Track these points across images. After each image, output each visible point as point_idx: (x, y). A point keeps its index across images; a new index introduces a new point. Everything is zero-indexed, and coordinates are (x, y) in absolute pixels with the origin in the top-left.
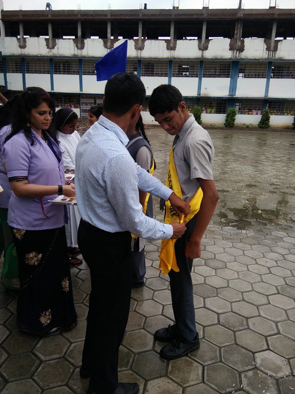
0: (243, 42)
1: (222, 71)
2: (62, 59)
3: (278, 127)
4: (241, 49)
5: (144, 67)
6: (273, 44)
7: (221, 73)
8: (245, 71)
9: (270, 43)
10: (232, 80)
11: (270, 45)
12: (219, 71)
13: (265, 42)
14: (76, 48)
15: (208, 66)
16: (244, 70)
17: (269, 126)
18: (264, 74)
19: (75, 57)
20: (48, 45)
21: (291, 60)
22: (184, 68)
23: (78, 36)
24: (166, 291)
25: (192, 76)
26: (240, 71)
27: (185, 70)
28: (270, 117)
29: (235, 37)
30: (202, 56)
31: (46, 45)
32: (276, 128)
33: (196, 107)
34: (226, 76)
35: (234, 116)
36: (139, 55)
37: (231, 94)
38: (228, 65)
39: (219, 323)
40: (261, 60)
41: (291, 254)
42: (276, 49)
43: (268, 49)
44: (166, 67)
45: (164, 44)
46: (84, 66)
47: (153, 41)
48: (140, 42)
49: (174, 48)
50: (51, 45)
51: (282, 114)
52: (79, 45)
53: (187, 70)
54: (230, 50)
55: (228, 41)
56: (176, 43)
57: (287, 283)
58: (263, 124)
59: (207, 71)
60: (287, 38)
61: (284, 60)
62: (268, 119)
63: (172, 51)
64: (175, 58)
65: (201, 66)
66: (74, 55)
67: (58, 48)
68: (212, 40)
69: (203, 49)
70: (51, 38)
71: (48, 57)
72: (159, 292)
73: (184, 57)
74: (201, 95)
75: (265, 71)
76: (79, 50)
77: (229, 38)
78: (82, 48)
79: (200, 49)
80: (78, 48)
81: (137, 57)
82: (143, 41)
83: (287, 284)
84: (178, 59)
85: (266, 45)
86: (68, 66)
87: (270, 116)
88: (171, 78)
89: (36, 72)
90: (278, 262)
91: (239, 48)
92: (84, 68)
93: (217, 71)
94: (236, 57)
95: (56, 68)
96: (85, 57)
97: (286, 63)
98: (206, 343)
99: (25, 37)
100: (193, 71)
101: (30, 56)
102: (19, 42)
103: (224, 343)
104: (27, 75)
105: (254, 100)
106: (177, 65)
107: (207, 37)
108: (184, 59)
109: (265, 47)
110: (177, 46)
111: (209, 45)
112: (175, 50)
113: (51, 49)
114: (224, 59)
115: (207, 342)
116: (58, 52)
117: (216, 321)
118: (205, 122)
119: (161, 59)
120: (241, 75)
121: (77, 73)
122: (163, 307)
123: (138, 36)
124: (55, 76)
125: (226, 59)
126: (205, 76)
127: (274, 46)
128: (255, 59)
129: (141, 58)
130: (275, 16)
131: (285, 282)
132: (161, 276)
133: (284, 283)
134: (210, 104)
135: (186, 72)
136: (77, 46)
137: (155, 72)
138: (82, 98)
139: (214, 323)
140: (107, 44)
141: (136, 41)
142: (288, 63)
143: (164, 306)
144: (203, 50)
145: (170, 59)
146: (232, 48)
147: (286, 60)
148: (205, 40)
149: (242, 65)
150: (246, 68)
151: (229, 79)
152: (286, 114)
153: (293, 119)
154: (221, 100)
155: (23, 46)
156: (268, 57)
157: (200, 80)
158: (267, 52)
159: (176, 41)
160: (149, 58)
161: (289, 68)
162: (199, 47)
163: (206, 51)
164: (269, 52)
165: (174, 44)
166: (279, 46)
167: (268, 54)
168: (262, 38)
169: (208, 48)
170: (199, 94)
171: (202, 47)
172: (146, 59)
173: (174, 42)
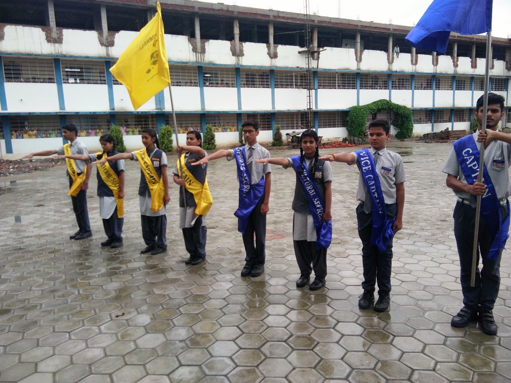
6: (199, 45)
8: (172, 77)
9: (196, 42)
11: (196, 45)
13: (189, 40)
17: (216, 146)
18: (196, 81)
21: (225, 65)
28: (214, 135)
35: (170, 137)
37: (159, 107)
40: (188, 64)
42: (203, 51)
43: (195, 50)
44: (51, 69)
45: (42, 34)
47: (20, 28)
49: (59, 40)
51: (224, 130)
56: (61, 33)
58: (209, 144)
61: (214, 64)
62: (213, 137)
63: (57, 45)
64: (65, 56)
69: (107, 44)
73: (80, 55)
74: (116, 110)
75: (195, 78)
79: (102, 44)
82: (0, 28)
84: (71, 56)
85: (192, 45)
87: (215, 133)
88: (61, 84)
97: (218, 68)
105: (193, 114)
106: (69, 66)
108: (81, 57)
109: (191, 48)
110: (64, 38)
111: (115, 40)
112: (62, 43)
118: (129, 148)
119: (40, 55)
127: (201, 46)
128: (181, 62)
129: (1, 52)
130: (196, 10)
142: (220, 68)
144: (107, 46)
145: (57, 56)
147: (218, 65)
148: (108, 33)
152: (229, 130)
153: (238, 135)
156: (196, 61)
157: (110, 88)
158: (195, 53)
159: (62, 30)
160: (16, 54)
161: (217, 74)
162: (100, 41)
163: (113, 48)
164: (196, 54)
165: (57, 34)
166: (206, 47)
167: (196, 57)
168: (185, 36)
169: (114, 43)
170: (112, 108)
171: (105, 41)
172: (11, 54)
173: (58, 32)
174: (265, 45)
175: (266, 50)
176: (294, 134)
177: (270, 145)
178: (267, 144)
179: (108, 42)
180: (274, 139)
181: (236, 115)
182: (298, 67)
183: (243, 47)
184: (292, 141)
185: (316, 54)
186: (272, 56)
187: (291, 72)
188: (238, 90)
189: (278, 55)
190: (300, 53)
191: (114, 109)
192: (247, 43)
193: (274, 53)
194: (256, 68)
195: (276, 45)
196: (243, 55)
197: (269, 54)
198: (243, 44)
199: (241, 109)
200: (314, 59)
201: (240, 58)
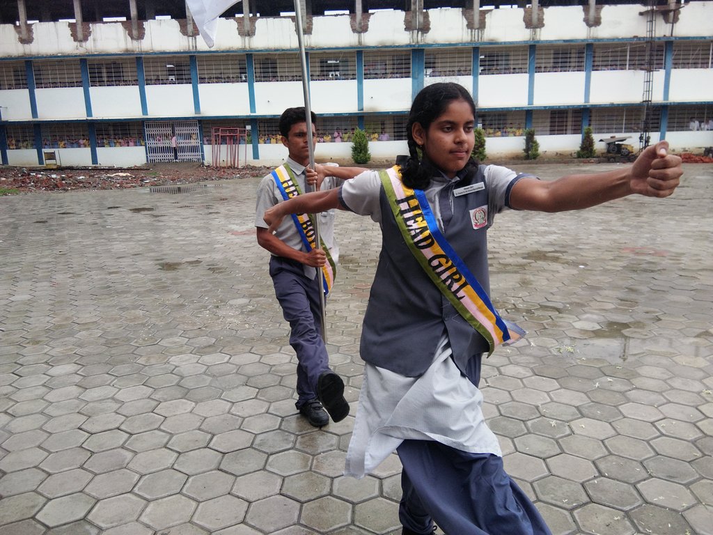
0: (426, 16)
1: (395, 66)
2: (105, 60)
3: (501, 158)
4: (425, 28)
5: (258, 66)
6: (477, 18)
7: (395, 71)
8: (436, 65)
9: (473, 15)
10: (416, 81)
11: (473, 19)
12: (391, 67)
13: (464, 13)
14: (129, 38)
15: (371, 59)
16: (434, 63)
17: (485, 156)
18: (468, 68)
19: (130, 54)
20: (74, 35)
21: (510, 43)
22: (330, 66)
23: (132, 15)
24: (291, 451)
25: (346, 77)
26: (428, 65)
27: (333, 68)
28: (485, 141)
29: (413, 7)
30: (360, 42)
31: (72, 35)
32: (498, 159)
33: (358, 131)
34: (404, 75)
36: (247, 46)
38: (405, 55)
39: (381, 495)
40: (460, 46)
41: (511, 363)
42: (482, 25)
43: (470, 26)
44: (298, 64)
45: (290, 24)
46: (147, 69)
47: (271, 20)
48: (247, 22)
49: (309, 31)
50: (80, 35)
51: (505, 134)
52: (135, 33)
53: (336, 68)
54: (406, 29)
55: (401, 15)
56: (311, 21)
57: (502, 412)
59: (371, 68)
60: (501, 7)
61: (497, 43)
62: (482, 144)
63: (307, 36)
64: (313, 49)
65: (360, 60)
66: (127, 50)
67: (94, 40)
68: (373, 14)
69: (360, 30)
70: (80, 22)
71: (76, 56)
72: (277, 455)
73: (329, 46)
74: (365, 110)
75: (468, 64)
76: (135, 42)
77: (403, 9)
78: (141, 36)
79: (354, 30)
80: (132, 38)
81: (244, 50)
82: (253, 20)
83: (501, 415)
84: (319, 49)
85: (467, 19)
86: (116, 70)
87: (486, 139)
88: (308, 82)
89: (55, 85)
90: (488, 380)
91: (421, 27)
92: (148, 74)
93: (388, 67)
94: (418, 42)
95: (93, 75)
96: (147, 53)
97: (502, 48)
98: (357, 532)
99: (29, 22)
100: (346, 68)
101: (42, 57)
102: (19, 32)
103: (389, 527)
104: (38, 92)
106: (318, 60)
107: (365, 10)
108: (329, 49)
109: (465, 22)
110: (314, 27)
111: (369, 23)
112: (311, 33)
113: (81, 41)
114: (397, 47)
115: (358, 529)
116: (95, 46)
117: (376, 492)
118: (376, 157)
119: (287, 50)
120: (429, 71)
121: (135, 82)
122: (283, 480)
123: (242, 13)
124: (92, 90)
125: (402, 46)
126: (368, 76)
127: (480, 20)
128: (450, 45)
129: (251, 50)
131: (499, 411)
132: (282, 428)
133: (498, 414)
134: (383, 124)
135: (335, 71)
136: (131, 35)
137: (279, 74)
138: (148, 126)
139: (374, 495)
140: (186, 29)
141: (240, 21)
142: (506, 47)
143: (284, 478)
144: (359, 32)
146: (409, 28)
147: (501, 43)
148: (362, 16)
149: (430, 54)
150: (436, 61)
151: (410, 80)
152: (511, 134)
153: (524, 141)
154: (400, 116)
155: (27, 40)
156: (471, 40)
157: (360, 83)
158: (470, 30)
159: (312, 18)
160: (266, 50)
161: (508, 56)
162: (352, 27)
163: (366, 34)
164: (472, 32)
165: (307, 23)
166: (487, 20)
167: (472, 35)
168: (458, 9)
169: (368, 28)
170: (360, 108)
171: (357, 27)
172: (261, 51)
173: (308, 21)
174: (580, 7)
175: (582, 15)
176: (613, 140)
177: (575, 155)
178: (571, 155)
179: (361, 28)
180: (580, 147)
181: (524, 113)
182: (635, 37)
183: (543, 13)
184: (609, 151)
185: (671, 14)
186: (591, 23)
187: (625, 45)
188: (530, 77)
189: (602, 20)
190: (641, 14)
191: (362, 110)
192: (551, 8)
193: (595, 18)
194: (562, 43)
195: (599, 6)
196: (543, 25)
197: (586, 21)
198: (545, 9)
199: (532, 104)
200: (667, 21)
201: (538, 30)
